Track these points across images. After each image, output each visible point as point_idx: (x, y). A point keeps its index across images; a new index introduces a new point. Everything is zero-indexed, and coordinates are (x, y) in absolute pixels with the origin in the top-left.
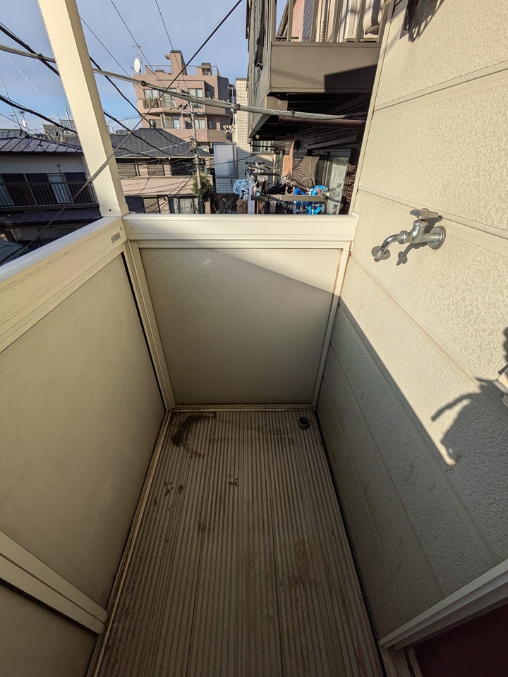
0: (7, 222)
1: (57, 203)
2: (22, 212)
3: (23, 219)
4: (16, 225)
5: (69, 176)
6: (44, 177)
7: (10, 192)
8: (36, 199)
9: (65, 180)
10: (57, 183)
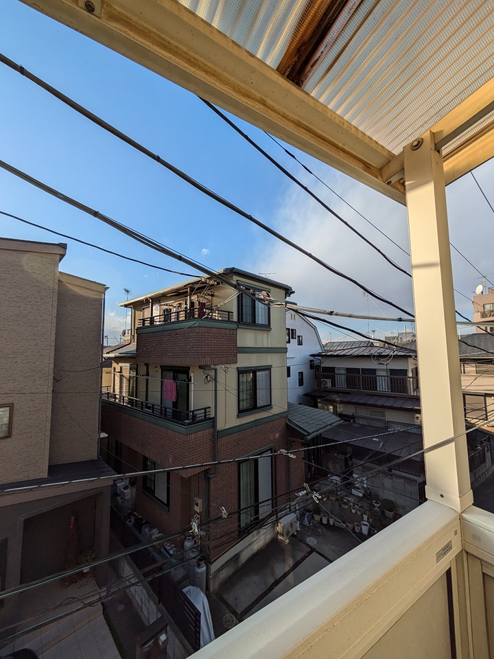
0: (337, 399)
1: (376, 390)
2: (350, 393)
3: (348, 398)
4: (342, 402)
5: (393, 372)
6: (374, 371)
7: (347, 381)
8: (363, 385)
9: (389, 374)
10: (382, 376)
